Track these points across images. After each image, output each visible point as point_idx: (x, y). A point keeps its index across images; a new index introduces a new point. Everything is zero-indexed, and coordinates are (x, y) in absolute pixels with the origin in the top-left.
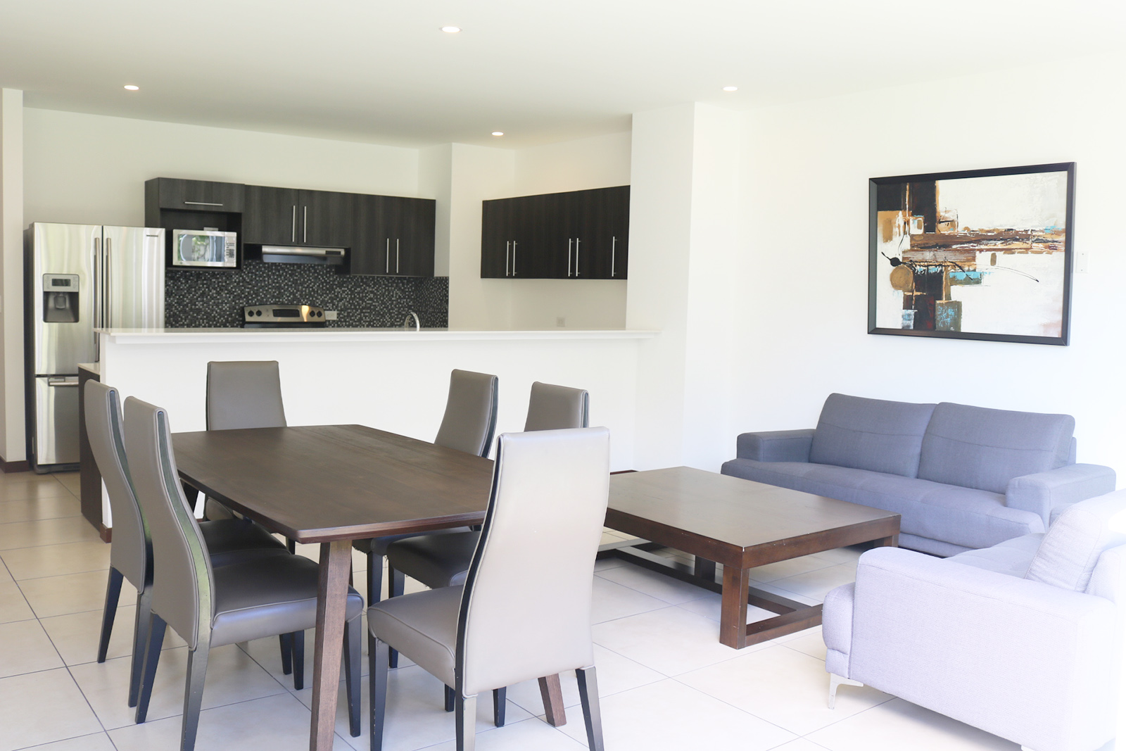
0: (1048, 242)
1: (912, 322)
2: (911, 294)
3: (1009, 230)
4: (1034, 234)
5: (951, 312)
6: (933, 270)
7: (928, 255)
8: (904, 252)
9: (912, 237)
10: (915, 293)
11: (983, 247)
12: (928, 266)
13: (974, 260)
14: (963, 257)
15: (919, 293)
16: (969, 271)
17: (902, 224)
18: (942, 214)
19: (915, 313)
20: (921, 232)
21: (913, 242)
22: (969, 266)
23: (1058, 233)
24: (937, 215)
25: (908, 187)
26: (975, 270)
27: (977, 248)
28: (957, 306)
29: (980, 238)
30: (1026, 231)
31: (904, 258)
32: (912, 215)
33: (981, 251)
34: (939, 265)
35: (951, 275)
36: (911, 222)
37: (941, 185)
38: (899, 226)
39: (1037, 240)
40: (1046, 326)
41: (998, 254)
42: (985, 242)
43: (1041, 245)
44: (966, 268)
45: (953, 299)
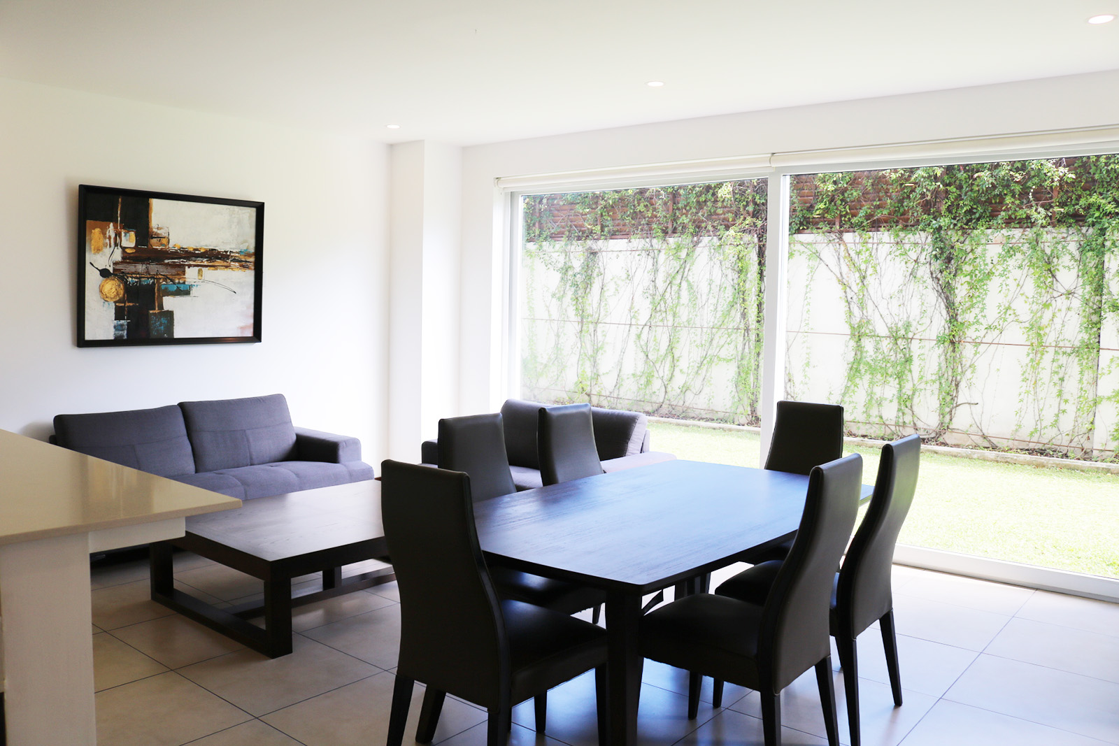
0: (242, 261)
1: (126, 332)
2: (123, 305)
3: (213, 250)
4: (232, 254)
5: (163, 320)
6: (145, 282)
7: (141, 268)
8: (116, 264)
9: (124, 249)
10: (127, 304)
11: (191, 263)
12: (140, 278)
13: (184, 274)
14: (174, 271)
15: (131, 304)
16: (179, 283)
17: (113, 236)
18: (155, 230)
19: (128, 323)
20: (133, 245)
21: (125, 255)
22: (179, 279)
23: (249, 255)
24: (150, 230)
25: (120, 200)
26: (184, 283)
27: (186, 263)
28: (170, 315)
29: (189, 255)
30: (226, 252)
31: (114, 270)
32: (124, 228)
33: (189, 266)
34: (151, 278)
35: (163, 287)
36: (123, 234)
37: (155, 203)
38: (110, 238)
39: (234, 259)
40: (243, 328)
41: (204, 269)
42: (193, 258)
43: (237, 264)
44: (177, 281)
45: (166, 308)
